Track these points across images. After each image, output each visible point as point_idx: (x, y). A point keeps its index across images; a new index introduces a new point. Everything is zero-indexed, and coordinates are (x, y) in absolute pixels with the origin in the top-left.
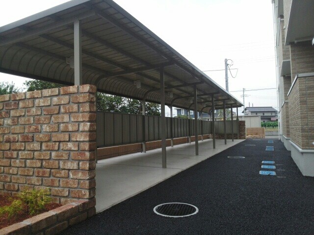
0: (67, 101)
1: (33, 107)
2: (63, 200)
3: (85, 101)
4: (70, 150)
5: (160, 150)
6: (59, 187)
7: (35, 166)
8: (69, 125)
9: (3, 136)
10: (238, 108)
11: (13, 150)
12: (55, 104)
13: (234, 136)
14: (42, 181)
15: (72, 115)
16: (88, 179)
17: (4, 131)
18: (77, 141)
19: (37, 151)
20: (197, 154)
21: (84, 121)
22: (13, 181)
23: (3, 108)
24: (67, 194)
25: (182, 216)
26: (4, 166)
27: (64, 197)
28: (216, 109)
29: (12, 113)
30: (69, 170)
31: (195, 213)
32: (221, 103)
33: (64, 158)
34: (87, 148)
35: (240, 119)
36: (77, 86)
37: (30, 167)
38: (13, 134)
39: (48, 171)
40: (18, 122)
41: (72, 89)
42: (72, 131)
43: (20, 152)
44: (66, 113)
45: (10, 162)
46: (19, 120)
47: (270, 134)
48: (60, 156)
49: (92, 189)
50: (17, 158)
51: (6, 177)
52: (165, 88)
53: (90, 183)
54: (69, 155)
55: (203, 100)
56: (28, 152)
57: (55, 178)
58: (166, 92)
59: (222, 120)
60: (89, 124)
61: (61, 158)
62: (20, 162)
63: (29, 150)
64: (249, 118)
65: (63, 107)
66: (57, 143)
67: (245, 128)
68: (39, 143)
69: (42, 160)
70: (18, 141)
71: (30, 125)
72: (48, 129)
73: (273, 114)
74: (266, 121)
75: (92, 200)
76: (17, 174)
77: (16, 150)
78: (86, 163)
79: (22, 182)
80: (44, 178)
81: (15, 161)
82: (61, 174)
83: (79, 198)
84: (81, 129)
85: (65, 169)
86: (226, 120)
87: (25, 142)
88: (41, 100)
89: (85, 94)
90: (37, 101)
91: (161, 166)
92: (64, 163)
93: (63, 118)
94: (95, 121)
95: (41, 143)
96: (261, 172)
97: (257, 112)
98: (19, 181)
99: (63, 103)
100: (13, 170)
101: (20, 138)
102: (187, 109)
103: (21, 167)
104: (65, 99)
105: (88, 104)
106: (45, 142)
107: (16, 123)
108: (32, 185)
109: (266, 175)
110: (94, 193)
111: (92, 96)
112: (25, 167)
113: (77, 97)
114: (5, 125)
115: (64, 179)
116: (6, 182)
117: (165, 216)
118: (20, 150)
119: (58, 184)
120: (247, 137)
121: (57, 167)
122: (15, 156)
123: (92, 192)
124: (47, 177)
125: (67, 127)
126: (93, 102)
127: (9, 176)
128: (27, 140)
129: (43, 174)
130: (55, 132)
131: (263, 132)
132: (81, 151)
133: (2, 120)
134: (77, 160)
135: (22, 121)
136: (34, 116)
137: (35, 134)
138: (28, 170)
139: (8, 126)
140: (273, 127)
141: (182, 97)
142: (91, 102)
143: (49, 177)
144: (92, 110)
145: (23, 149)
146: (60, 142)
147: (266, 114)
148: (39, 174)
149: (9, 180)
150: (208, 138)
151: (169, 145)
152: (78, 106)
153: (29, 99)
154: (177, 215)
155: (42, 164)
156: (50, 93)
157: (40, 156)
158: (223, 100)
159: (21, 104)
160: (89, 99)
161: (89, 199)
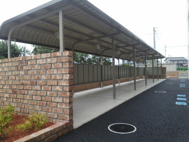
0: (56, 61)
1: (36, 64)
2: (54, 120)
3: (66, 61)
4: (58, 91)
5: (112, 86)
6: (52, 112)
7: (38, 100)
8: (57, 76)
9: (20, 81)
10: (162, 59)
11: (25, 90)
12: (48, 63)
13: (159, 77)
14: (42, 108)
15: (59, 69)
16: (69, 109)
17: (20, 78)
18: (62, 86)
19: (39, 90)
20: (135, 89)
21: (65, 74)
22: (25, 108)
23: (19, 65)
24: (56, 117)
25: (126, 133)
26: (20, 99)
27: (55, 118)
28: (148, 60)
29: (24, 68)
30: (57, 103)
31: (134, 131)
32: (151, 56)
33: (54, 96)
34: (68, 90)
35: (163, 66)
36: (61, 52)
37: (35, 100)
38: (25, 80)
39: (45, 103)
40: (28, 73)
41: (58, 54)
42: (59, 80)
43: (29, 91)
44: (55, 68)
45: (24, 97)
46: (28, 72)
47: (182, 75)
48: (52, 94)
49: (71, 114)
50: (28, 94)
51: (22, 105)
52: (115, 48)
53: (70, 111)
54: (57, 94)
55: (139, 55)
56: (34, 91)
57: (50, 107)
58: (116, 50)
59: (151, 66)
60: (68, 75)
61: (53, 95)
62: (29, 97)
63: (34, 90)
64: (168, 65)
65: (53, 65)
66: (50, 87)
67: (166, 72)
68: (40, 86)
69: (42, 96)
70: (28, 85)
71: (35, 75)
72: (45, 78)
73: (185, 62)
74: (180, 67)
75: (71, 121)
76: (28, 104)
77: (27, 90)
78: (67, 99)
79: (30, 109)
80: (43, 107)
81: (27, 96)
82: (53, 105)
83: (63, 120)
84: (64, 78)
85: (55, 102)
86: (154, 66)
87: (32, 85)
88: (40, 60)
89: (66, 57)
90: (38, 61)
91: (113, 97)
92: (55, 98)
93: (53, 71)
94: (73, 73)
95: (41, 86)
96: (177, 103)
97: (173, 61)
98: (29, 108)
99: (53, 62)
100: (26, 102)
101: (29, 82)
102: (129, 60)
103: (30, 100)
104: (54, 60)
105: (68, 63)
106: (44, 85)
107: (27, 74)
108: (36, 110)
109: (180, 105)
110: (72, 117)
111: (70, 58)
112: (32, 100)
113: (61, 59)
114: (20, 75)
115: (54, 108)
116: (22, 108)
117: (116, 132)
118: (29, 90)
119: (51, 111)
120: (167, 77)
121: (50, 101)
122: (26, 93)
123: (71, 116)
124: (45, 106)
125: (56, 77)
126: (71, 62)
127: (23, 105)
128: (33, 84)
129: (42, 105)
130: (49, 80)
131: (178, 74)
132: (64, 92)
133: (19, 72)
134: (62, 97)
135: (30, 72)
136: (37, 70)
137: (38, 81)
138: (34, 102)
139: (22, 76)
140: (184, 70)
141: (125, 53)
142: (70, 62)
143: (46, 106)
144: (71, 67)
145: (31, 89)
146: (52, 86)
147: (180, 62)
148: (40, 105)
149: (23, 107)
150: (142, 78)
151: (117, 83)
152: (62, 64)
153: (34, 59)
154: (123, 132)
155: (42, 98)
156: (46, 56)
157: (41, 94)
158: (152, 54)
159: (29, 63)
160: (68, 60)
161: (69, 121)
